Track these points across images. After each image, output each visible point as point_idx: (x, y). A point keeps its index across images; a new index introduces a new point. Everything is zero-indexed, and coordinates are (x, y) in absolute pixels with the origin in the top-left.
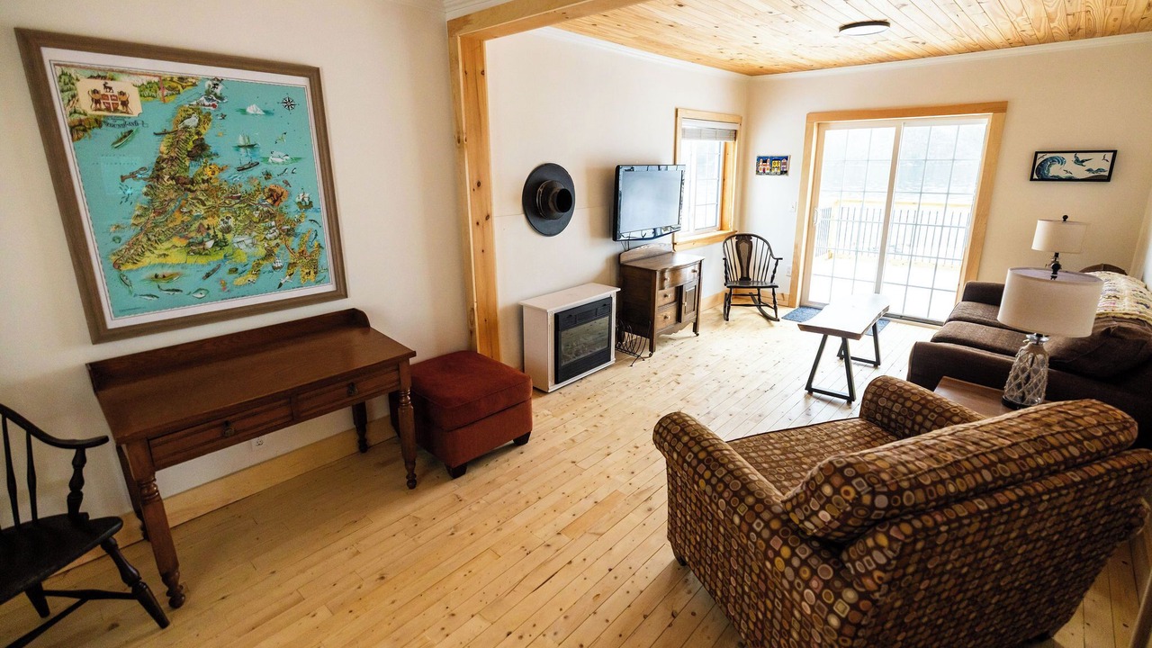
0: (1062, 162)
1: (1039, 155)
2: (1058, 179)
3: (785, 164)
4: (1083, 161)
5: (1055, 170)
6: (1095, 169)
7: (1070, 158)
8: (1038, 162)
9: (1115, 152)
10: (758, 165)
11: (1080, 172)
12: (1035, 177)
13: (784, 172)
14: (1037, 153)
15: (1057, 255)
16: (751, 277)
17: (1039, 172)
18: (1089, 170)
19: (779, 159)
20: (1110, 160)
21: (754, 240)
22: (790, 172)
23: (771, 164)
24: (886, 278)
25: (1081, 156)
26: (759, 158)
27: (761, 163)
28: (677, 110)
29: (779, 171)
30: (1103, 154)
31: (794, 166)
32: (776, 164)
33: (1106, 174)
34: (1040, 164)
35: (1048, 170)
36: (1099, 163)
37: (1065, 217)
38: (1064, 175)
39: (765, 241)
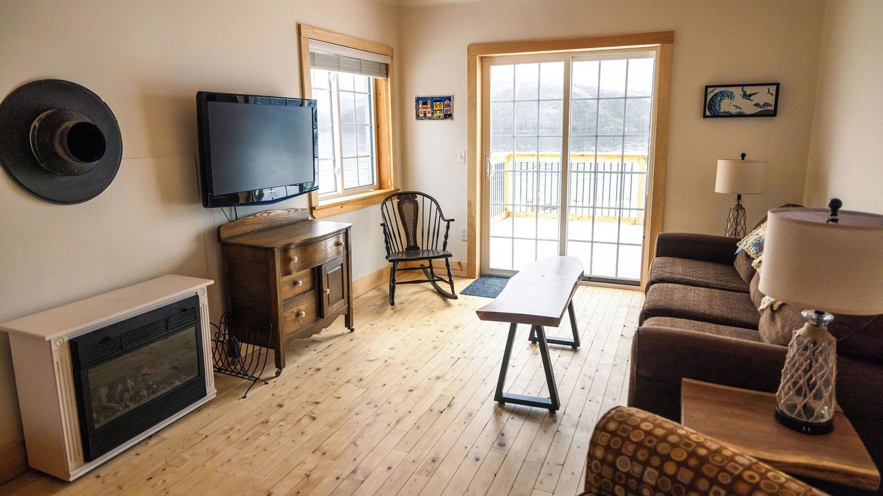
0: (731, 96)
1: (710, 90)
2: (728, 115)
3: (448, 106)
4: (750, 95)
5: (726, 106)
6: (761, 104)
7: (737, 92)
8: (709, 97)
9: (778, 85)
10: (417, 109)
11: (748, 107)
12: (708, 113)
13: (448, 116)
14: (707, 87)
15: (740, 197)
17: (711, 110)
18: (757, 105)
19: (441, 100)
20: (774, 94)
22: (455, 115)
23: (432, 107)
24: (570, 236)
25: (749, 90)
26: (418, 99)
27: (421, 106)
29: (442, 115)
30: (767, 87)
31: (459, 108)
32: (438, 106)
33: (772, 108)
34: (711, 100)
35: (719, 106)
36: (764, 96)
37: (743, 156)
38: (734, 111)
39: (432, 199)
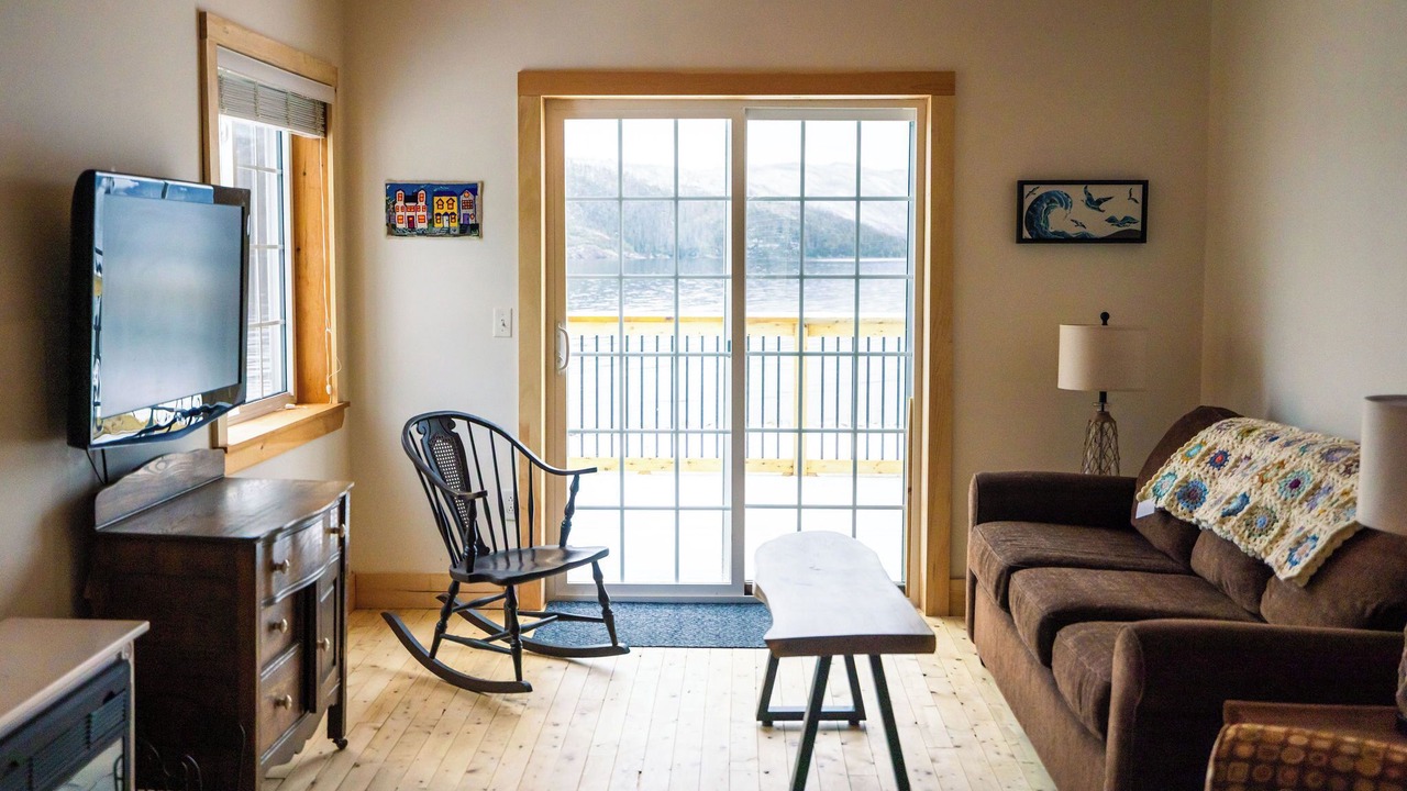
0: (1066, 202)
1: (1028, 189)
2: (1062, 239)
3: (471, 205)
4: (1099, 202)
5: (1057, 220)
6: (1120, 218)
7: (1077, 193)
8: (1027, 203)
9: (1145, 184)
10: (391, 210)
11: (1096, 224)
12: (1026, 234)
13: (470, 228)
14: (1021, 184)
15: (1103, 397)
16: (488, 543)
17: (1030, 227)
18: (1111, 220)
19: (452, 190)
20: (1140, 200)
21: (460, 427)
22: (486, 227)
23: (430, 206)
24: (750, 497)
25: (1097, 192)
26: (392, 189)
27: (400, 204)
28: (202, 18)
29: (455, 225)
30: (1129, 187)
31: (499, 210)
32: (444, 205)
33: (1138, 227)
34: (1031, 208)
35: (1047, 222)
36: (1122, 204)
37: (1105, 317)
38: (1073, 231)
39: (492, 428)
